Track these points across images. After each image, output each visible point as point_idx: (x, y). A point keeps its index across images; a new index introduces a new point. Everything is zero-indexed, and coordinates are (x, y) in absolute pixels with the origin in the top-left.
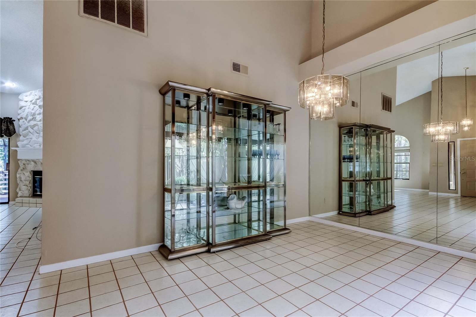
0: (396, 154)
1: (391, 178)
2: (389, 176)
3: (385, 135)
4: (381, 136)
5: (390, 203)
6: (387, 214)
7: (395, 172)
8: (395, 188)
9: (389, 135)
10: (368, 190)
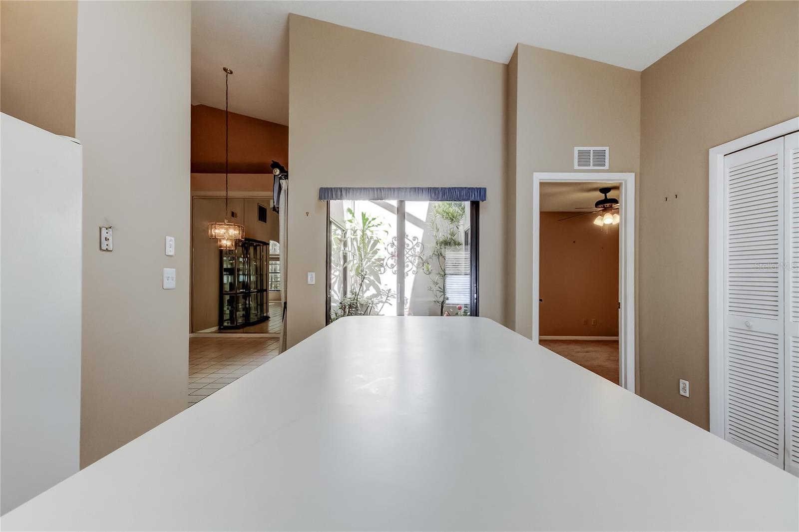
0: (270, 262)
1: (266, 290)
2: (265, 288)
3: (262, 247)
4: (258, 248)
5: (265, 315)
6: (263, 324)
7: (270, 283)
8: (270, 301)
9: (265, 247)
10: (247, 302)
